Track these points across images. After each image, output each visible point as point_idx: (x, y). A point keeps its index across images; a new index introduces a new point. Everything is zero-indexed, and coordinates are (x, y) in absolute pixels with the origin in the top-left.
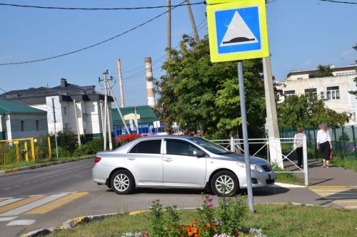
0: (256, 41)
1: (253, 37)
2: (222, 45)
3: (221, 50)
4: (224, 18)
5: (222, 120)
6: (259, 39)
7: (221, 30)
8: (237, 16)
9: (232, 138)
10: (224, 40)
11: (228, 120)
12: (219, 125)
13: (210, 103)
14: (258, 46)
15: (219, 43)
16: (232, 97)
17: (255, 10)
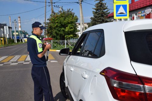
0: (126, 14)
1: (125, 13)
2: (117, 14)
3: (117, 16)
4: (118, 7)
5: (66, 35)
6: (127, 13)
7: (117, 10)
8: (121, 7)
9: (65, 40)
10: (118, 13)
11: (68, 35)
12: (65, 37)
13: (63, 30)
14: (126, 15)
15: (116, 14)
16: (70, 29)
17: (126, 5)
